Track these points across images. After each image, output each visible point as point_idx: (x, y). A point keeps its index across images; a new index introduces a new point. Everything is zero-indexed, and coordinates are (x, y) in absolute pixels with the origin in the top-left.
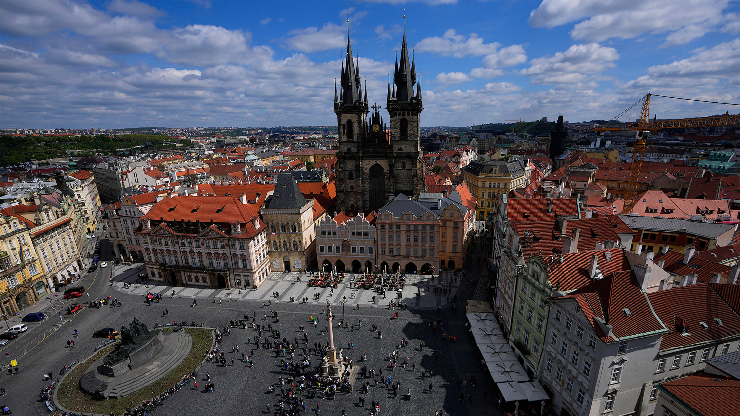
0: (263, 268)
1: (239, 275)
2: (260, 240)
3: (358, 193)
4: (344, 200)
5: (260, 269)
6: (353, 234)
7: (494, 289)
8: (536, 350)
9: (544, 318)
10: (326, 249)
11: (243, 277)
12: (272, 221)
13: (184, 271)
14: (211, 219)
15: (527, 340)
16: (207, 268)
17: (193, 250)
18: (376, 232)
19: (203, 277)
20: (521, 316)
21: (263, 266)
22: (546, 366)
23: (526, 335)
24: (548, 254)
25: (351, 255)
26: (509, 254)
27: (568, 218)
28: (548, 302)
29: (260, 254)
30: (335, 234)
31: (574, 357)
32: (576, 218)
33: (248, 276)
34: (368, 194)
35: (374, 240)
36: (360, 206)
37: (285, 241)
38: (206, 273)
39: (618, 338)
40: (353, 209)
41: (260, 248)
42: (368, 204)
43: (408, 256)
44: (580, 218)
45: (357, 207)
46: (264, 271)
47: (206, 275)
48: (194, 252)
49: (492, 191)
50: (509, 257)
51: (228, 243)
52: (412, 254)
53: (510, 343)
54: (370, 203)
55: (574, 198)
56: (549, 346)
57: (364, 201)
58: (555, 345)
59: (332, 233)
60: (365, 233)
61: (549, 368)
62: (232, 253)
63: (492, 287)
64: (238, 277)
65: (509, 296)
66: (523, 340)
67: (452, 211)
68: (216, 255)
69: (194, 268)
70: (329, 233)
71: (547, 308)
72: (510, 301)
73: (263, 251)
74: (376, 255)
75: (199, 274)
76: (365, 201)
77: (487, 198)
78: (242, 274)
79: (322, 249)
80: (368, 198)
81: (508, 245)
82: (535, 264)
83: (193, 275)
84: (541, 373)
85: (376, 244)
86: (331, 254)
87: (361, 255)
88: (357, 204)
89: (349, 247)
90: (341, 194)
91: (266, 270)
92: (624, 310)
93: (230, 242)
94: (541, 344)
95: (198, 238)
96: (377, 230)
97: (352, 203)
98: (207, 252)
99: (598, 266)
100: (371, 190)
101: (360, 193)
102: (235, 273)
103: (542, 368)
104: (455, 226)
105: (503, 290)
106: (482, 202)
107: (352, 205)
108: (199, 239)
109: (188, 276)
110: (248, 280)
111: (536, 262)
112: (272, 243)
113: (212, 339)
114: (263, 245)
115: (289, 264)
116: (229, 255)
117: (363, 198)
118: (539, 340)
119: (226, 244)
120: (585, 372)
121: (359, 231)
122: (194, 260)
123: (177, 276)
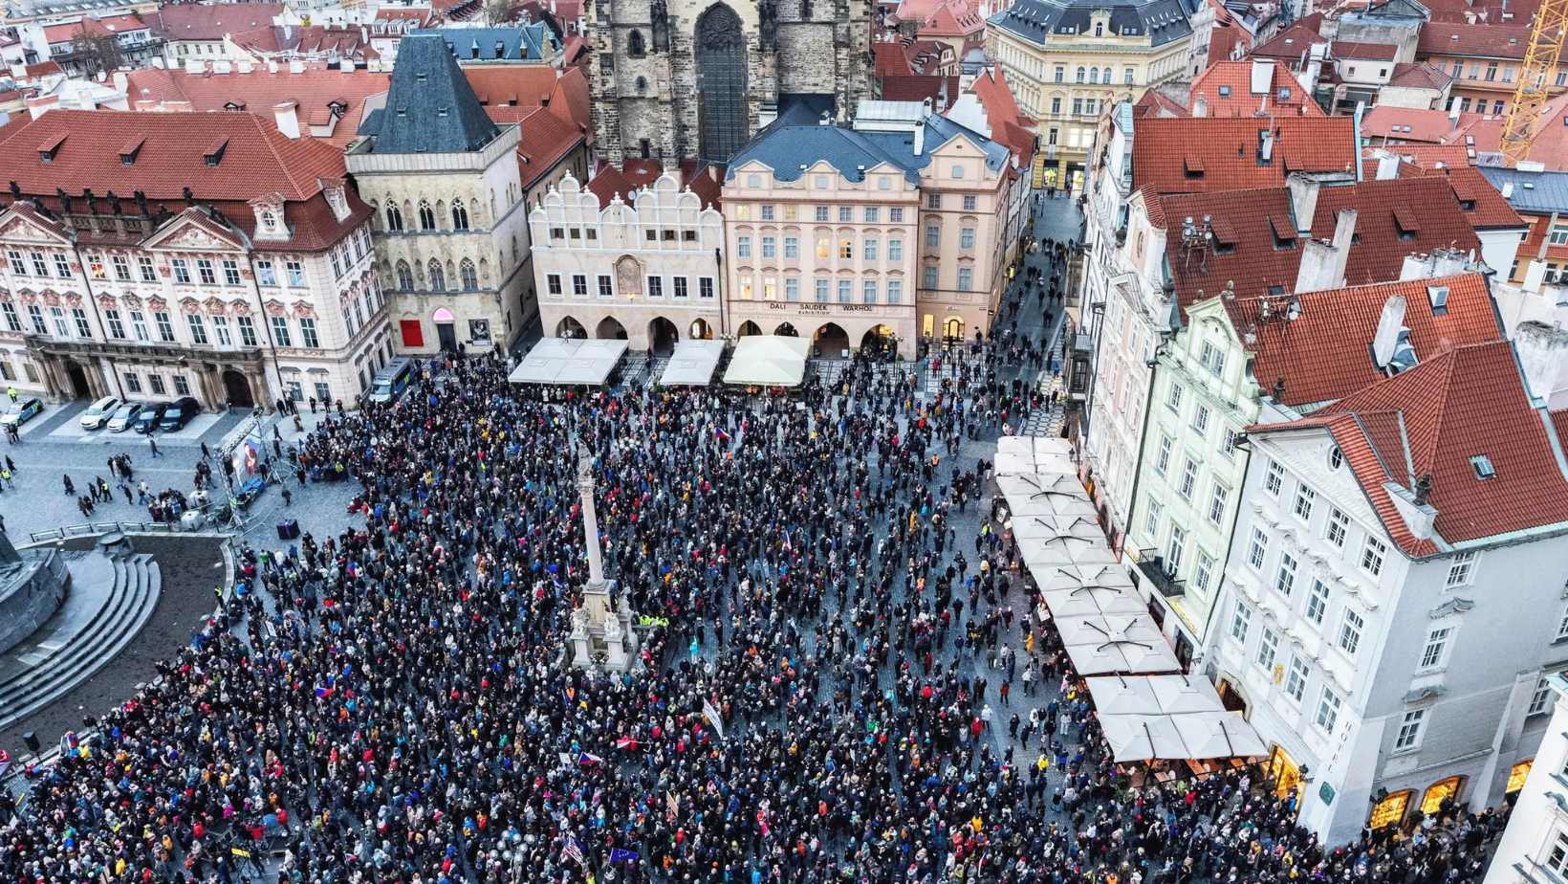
0: (370, 346)
1: (295, 371)
2: (353, 258)
3: (661, 103)
4: (617, 126)
5: (361, 351)
6: (651, 235)
7: (1083, 402)
8: (1202, 581)
9: (1231, 488)
10: (567, 285)
11: (308, 375)
12: (388, 194)
13: (112, 360)
14: (186, 189)
15: (1176, 551)
16: (186, 346)
17: (137, 293)
18: (722, 231)
19: (176, 378)
20: (1162, 481)
21: (371, 340)
22: (1229, 625)
23: (1174, 538)
24: (1252, 295)
25: (646, 302)
26: (1134, 296)
27: (1323, 178)
28: (1245, 440)
29: (357, 302)
30: (594, 237)
31: (1315, 599)
32: (1349, 177)
33: (323, 371)
34: (693, 106)
35: (718, 254)
36: (671, 146)
37: (434, 259)
38: (184, 364)
39: (1450, 543)
40: (646, 154)
41: (354, 284)
42: (696, 140)
43: (821, 306)
44: (1360, 179)
45: (660, 150)
46: (373, 355)
47: (188, 370)
48: (138, 300)
49: (1085, 96)
50: (1130, 303)
51: (248, 268)
52: (834, 298)
53: (1126, 560)
54: (700, 136)
55: (1345, 113)
56: (1242, 569)
57: (681, 128)
58: (1259, 565)
59: (583, 234)
60: (688, 233)
61: (1239, 628)
62: (266, 298)
63: (1077, 396)
64: (290, 375)
65: (1126, 423)
66: (1163, 552)
67: (958, 162)
68: (213, 307)
69: (143, 350)
70: (575, 233)
71: (1240, 456)
72: (1130, 436)
73: (367, 293)
74: (725, 303)
75: (162, 368)
76: (685, 128)
77: (1069, 118)
78: (304, 366)
79: (555, 283)
80: (694, 120)
81: (1130, 267)
82: (1212, 325)
83: (143, 373)
84: (1215, 646)
85: (723, 267)
86: (584, 301)
87: (677, 303)
88: (659, 139)
89: (637, 276)
90: (609, 107)
91: (380, 352)
92: (1474, 460)
93: (255, 263)
94: (1217, 563)
95: (147, 253)
96: (725, 222)
97: (642, 134)
98: (182, 295)
99: (1406, 329)
100: (702, 92)
101: (666, 103)
102: (281, 364)
103: (1217, 631)
104: (966, 207)
105: (1109, 404)
106: (1054, 131)
107: (645, 143)
108: (151, 253)
109: (128, 376)
110: (326, 385)
111: (1214, 318)
112: (393, 265)
113: (224, 567)
114: (365, 274)
115: (453, 332)
116: (255, 307)
117: (678, 120)
118: (1212, 552)
119: (244, 272)
120: (1345, 641)
121: (670, 226)
122: (140, 323)
123: (91, 374)
